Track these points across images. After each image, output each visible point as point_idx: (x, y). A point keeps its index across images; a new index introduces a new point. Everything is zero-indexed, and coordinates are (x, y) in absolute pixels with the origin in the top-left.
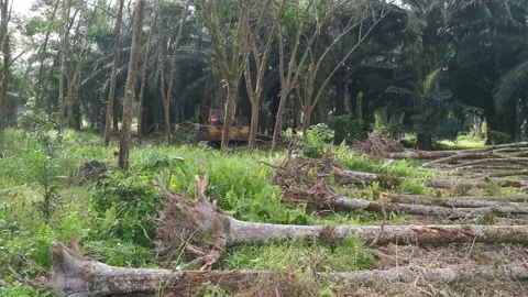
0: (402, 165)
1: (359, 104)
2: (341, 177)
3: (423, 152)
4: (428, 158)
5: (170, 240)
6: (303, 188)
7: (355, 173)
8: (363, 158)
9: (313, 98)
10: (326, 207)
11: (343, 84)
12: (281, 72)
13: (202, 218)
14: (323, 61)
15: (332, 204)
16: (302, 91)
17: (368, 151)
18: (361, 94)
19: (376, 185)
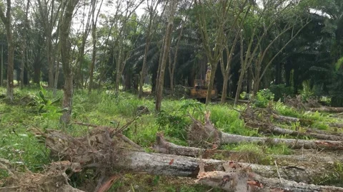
0: (317, 114)
1: (292, 76)
2: (277, 119)
3: (333, 108)
4: (335, 112)
5: (194, 139)
6: (256, 122)
7: (286, 117)
8: (291, 109)
9: (261, 73)
10: (268, 132)
11: (281, 64)
12: (242, 58)
13: (209, 131)
14: (268, 50)
15: (272, 130)
16: (254, 69)
17: (296, 106)
18: (293, 71)
19: (298, 124)
